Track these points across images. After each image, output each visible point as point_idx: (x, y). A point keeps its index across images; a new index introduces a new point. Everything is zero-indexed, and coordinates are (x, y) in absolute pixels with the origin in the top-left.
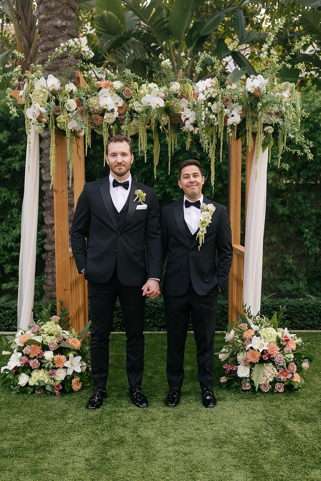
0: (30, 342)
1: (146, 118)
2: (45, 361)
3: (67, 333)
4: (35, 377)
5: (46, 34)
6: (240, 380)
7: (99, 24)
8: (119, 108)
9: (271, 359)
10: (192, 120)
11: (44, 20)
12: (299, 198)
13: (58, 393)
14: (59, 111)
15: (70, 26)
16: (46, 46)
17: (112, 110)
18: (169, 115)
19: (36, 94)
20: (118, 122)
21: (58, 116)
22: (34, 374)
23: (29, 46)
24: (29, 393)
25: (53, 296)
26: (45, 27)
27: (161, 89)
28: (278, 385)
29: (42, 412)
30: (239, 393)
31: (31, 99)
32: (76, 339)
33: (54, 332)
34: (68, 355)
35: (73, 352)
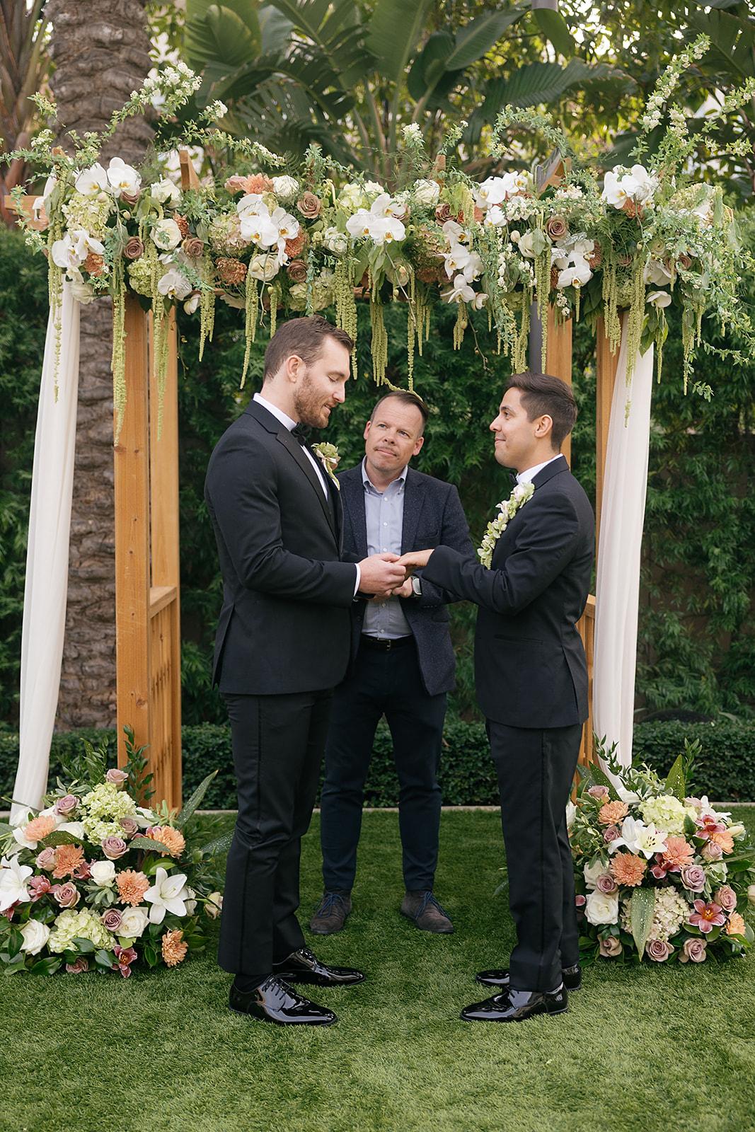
0: (55, 838)
1: (356, 268)
2: (93, 888)
3: (148, 813)
4: (67, 931)
5: (72, 58)
6: (595, 931)
7: (198, 38)
8: (290, 243)
9: (673, 876)
10: (470, 274)
11: (68, 24)
12: (698, 471)
13: (126, 972)
14: (136, 249)
15: (134, 41)
16: (72, 89)
17: (271, 247)
18: (413, 262)
19: (78, 206)
20: (285, 277)
21: (132, 261)
22: (64, 921)
23: (15, 88)
24: (51, 972)
25: (80, 718)
26: (71, 43)
27: (398, 198)
28: (690, 945)
29: (91, 1022)
30: (592, 965)
31: (64, 217)
32: (172, 828)
33: (116, 811)
34: (151, 870)
35: (165, 864)
